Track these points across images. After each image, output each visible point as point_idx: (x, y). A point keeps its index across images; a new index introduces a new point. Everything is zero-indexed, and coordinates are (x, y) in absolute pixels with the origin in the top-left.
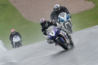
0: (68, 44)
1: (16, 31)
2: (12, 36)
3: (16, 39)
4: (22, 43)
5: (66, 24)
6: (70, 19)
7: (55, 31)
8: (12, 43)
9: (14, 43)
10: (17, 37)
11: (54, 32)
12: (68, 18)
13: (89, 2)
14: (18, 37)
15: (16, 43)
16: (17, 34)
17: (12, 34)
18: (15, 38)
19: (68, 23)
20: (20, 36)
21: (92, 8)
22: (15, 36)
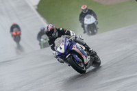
0: (86, 65)
1: (89, 8)
2: (82, 16)
3: (89, 20)
4: (98, 26)
7: (65, 45)
8: (83, 26)
9: (86, 26)
10: (90, 17)
14: (92, 17)
15: (89, 25)
16: (90, 12)
17: (82, 13)
18: (88, 18)
20: (95, 16)
22: (88, 15)
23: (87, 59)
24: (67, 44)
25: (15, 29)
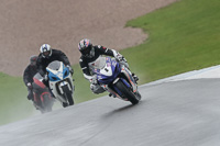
5: (62, 84)
6: (69, 76)
11: (109, 68)
12: (66, 74)
13: (135, 30)
19: (66, 83)
21: (141, 42)
24: (115, 64)
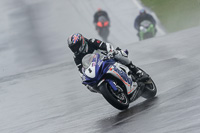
7: (96, 66)
23: (131, 88)
24: (100, 64)
25: (101, 18)
